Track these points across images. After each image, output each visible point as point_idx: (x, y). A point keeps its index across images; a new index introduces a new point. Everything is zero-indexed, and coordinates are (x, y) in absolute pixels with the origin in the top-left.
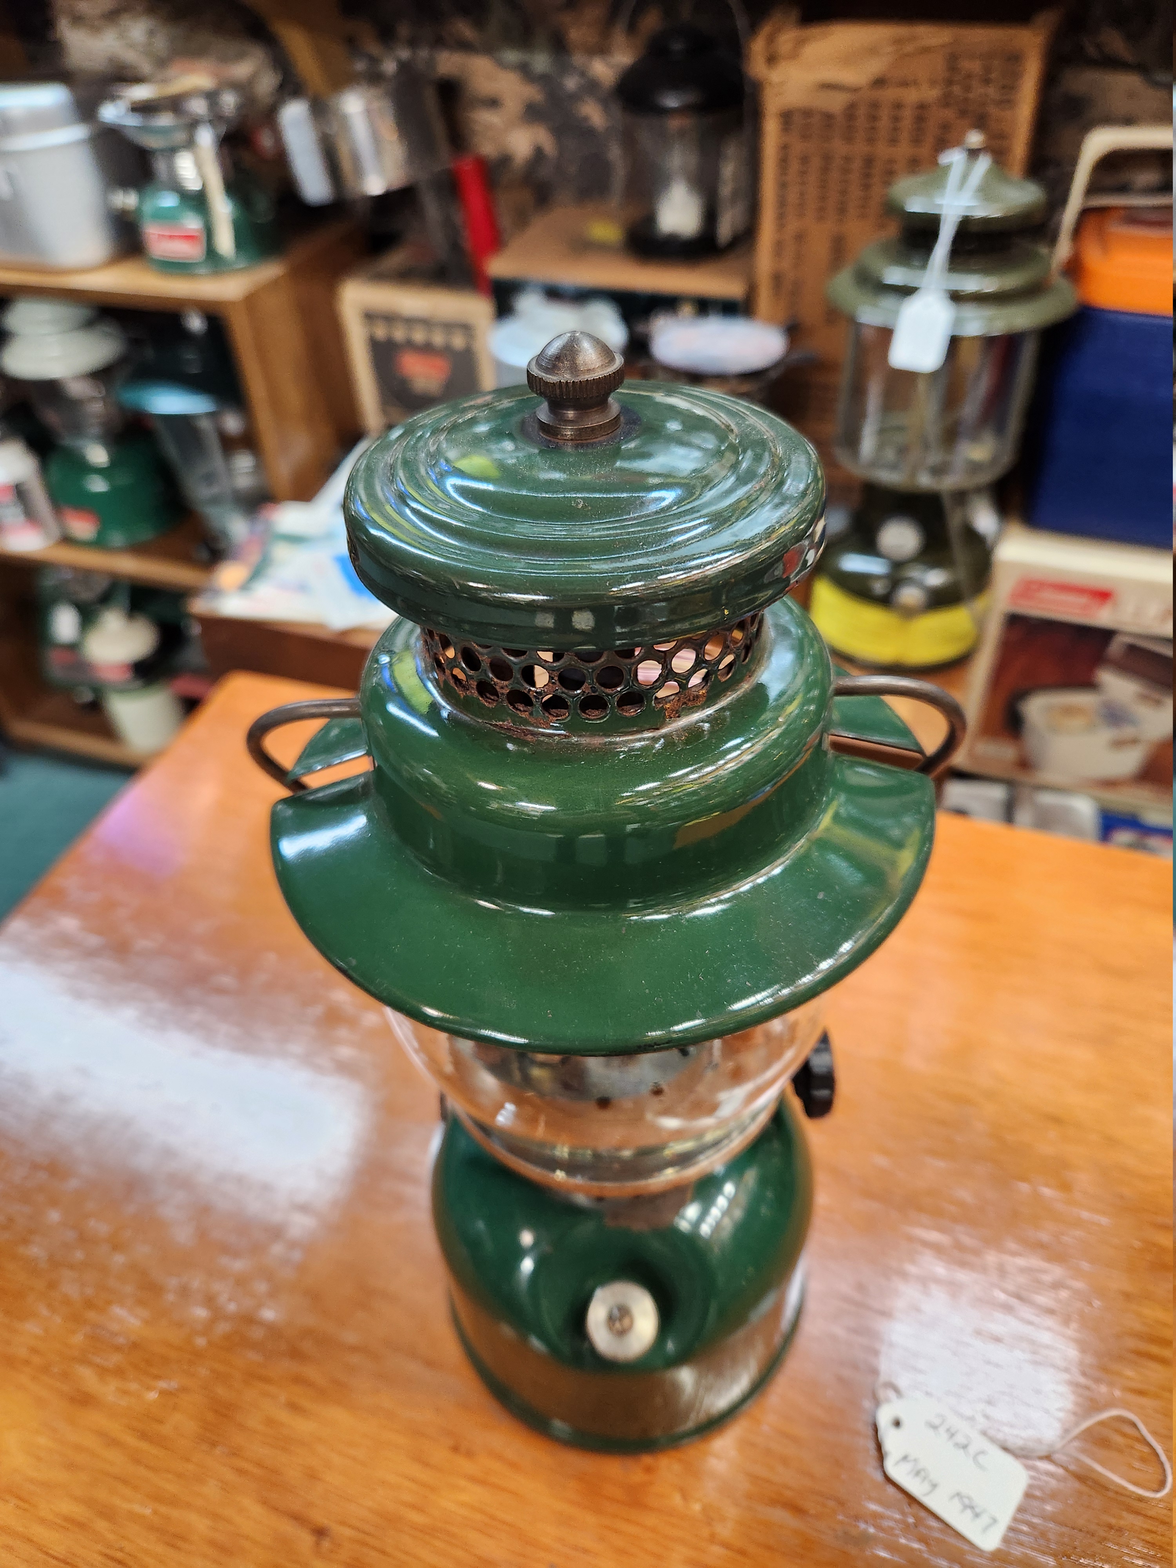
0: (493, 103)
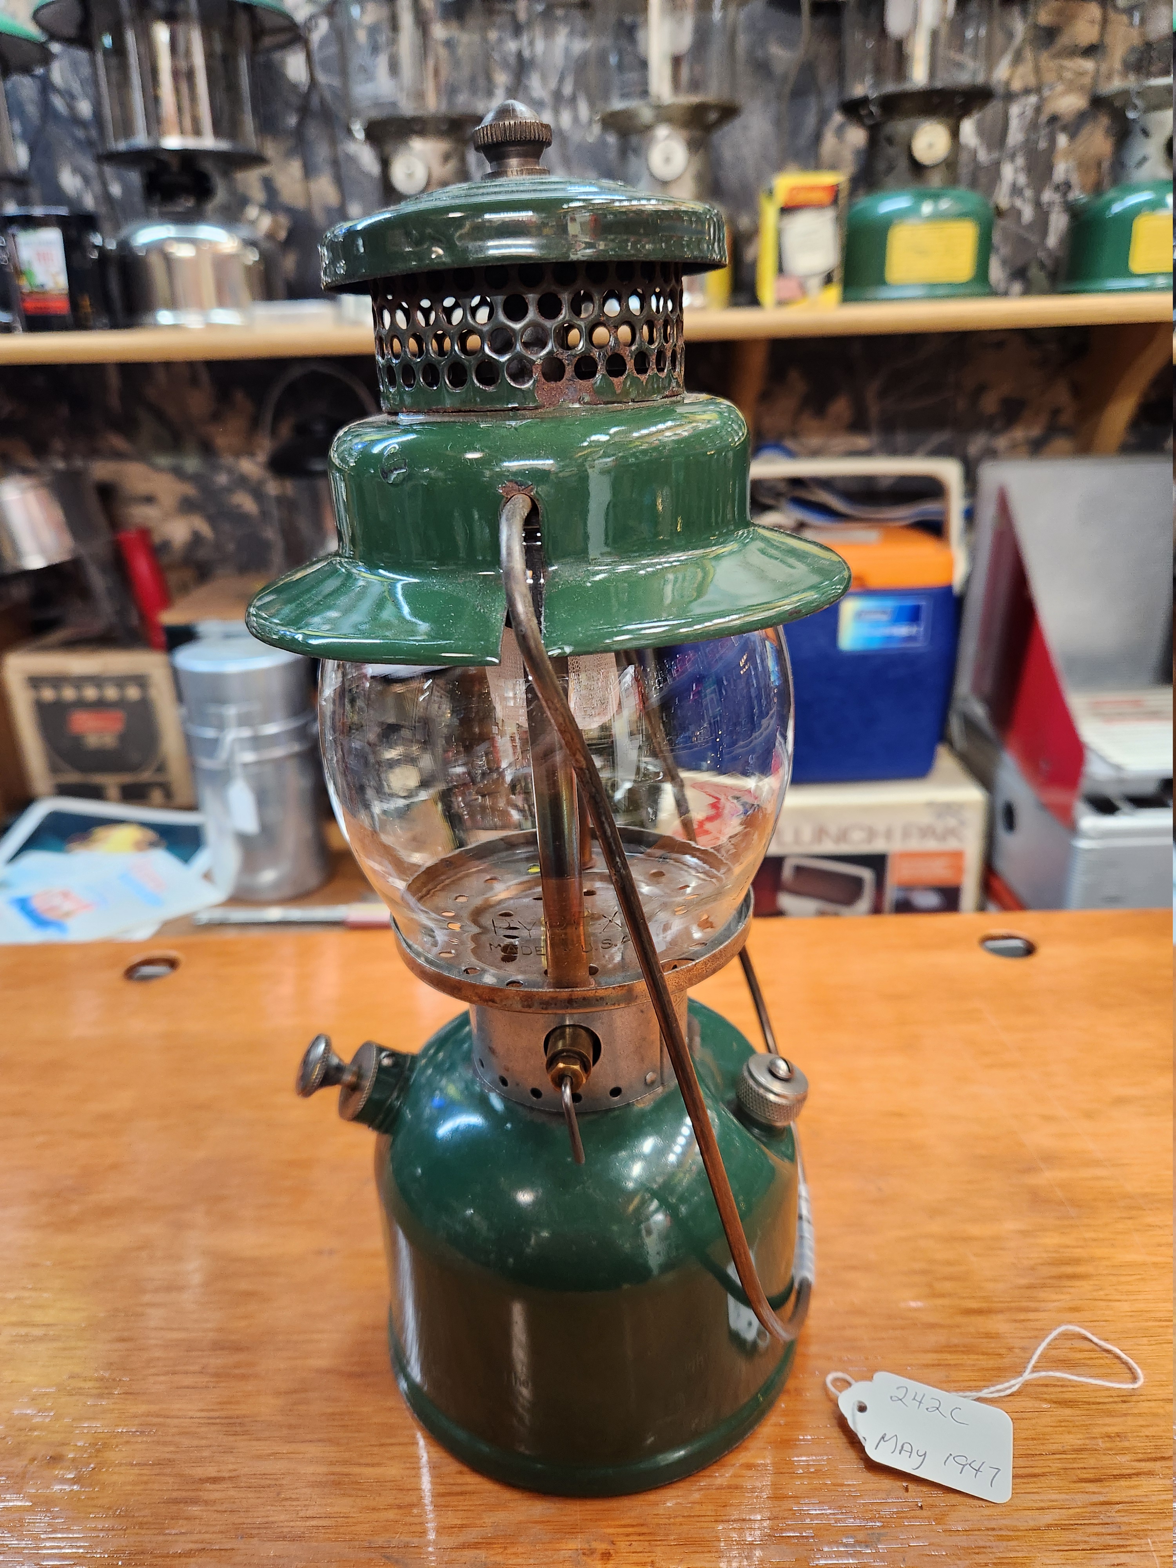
0: (149, 500)
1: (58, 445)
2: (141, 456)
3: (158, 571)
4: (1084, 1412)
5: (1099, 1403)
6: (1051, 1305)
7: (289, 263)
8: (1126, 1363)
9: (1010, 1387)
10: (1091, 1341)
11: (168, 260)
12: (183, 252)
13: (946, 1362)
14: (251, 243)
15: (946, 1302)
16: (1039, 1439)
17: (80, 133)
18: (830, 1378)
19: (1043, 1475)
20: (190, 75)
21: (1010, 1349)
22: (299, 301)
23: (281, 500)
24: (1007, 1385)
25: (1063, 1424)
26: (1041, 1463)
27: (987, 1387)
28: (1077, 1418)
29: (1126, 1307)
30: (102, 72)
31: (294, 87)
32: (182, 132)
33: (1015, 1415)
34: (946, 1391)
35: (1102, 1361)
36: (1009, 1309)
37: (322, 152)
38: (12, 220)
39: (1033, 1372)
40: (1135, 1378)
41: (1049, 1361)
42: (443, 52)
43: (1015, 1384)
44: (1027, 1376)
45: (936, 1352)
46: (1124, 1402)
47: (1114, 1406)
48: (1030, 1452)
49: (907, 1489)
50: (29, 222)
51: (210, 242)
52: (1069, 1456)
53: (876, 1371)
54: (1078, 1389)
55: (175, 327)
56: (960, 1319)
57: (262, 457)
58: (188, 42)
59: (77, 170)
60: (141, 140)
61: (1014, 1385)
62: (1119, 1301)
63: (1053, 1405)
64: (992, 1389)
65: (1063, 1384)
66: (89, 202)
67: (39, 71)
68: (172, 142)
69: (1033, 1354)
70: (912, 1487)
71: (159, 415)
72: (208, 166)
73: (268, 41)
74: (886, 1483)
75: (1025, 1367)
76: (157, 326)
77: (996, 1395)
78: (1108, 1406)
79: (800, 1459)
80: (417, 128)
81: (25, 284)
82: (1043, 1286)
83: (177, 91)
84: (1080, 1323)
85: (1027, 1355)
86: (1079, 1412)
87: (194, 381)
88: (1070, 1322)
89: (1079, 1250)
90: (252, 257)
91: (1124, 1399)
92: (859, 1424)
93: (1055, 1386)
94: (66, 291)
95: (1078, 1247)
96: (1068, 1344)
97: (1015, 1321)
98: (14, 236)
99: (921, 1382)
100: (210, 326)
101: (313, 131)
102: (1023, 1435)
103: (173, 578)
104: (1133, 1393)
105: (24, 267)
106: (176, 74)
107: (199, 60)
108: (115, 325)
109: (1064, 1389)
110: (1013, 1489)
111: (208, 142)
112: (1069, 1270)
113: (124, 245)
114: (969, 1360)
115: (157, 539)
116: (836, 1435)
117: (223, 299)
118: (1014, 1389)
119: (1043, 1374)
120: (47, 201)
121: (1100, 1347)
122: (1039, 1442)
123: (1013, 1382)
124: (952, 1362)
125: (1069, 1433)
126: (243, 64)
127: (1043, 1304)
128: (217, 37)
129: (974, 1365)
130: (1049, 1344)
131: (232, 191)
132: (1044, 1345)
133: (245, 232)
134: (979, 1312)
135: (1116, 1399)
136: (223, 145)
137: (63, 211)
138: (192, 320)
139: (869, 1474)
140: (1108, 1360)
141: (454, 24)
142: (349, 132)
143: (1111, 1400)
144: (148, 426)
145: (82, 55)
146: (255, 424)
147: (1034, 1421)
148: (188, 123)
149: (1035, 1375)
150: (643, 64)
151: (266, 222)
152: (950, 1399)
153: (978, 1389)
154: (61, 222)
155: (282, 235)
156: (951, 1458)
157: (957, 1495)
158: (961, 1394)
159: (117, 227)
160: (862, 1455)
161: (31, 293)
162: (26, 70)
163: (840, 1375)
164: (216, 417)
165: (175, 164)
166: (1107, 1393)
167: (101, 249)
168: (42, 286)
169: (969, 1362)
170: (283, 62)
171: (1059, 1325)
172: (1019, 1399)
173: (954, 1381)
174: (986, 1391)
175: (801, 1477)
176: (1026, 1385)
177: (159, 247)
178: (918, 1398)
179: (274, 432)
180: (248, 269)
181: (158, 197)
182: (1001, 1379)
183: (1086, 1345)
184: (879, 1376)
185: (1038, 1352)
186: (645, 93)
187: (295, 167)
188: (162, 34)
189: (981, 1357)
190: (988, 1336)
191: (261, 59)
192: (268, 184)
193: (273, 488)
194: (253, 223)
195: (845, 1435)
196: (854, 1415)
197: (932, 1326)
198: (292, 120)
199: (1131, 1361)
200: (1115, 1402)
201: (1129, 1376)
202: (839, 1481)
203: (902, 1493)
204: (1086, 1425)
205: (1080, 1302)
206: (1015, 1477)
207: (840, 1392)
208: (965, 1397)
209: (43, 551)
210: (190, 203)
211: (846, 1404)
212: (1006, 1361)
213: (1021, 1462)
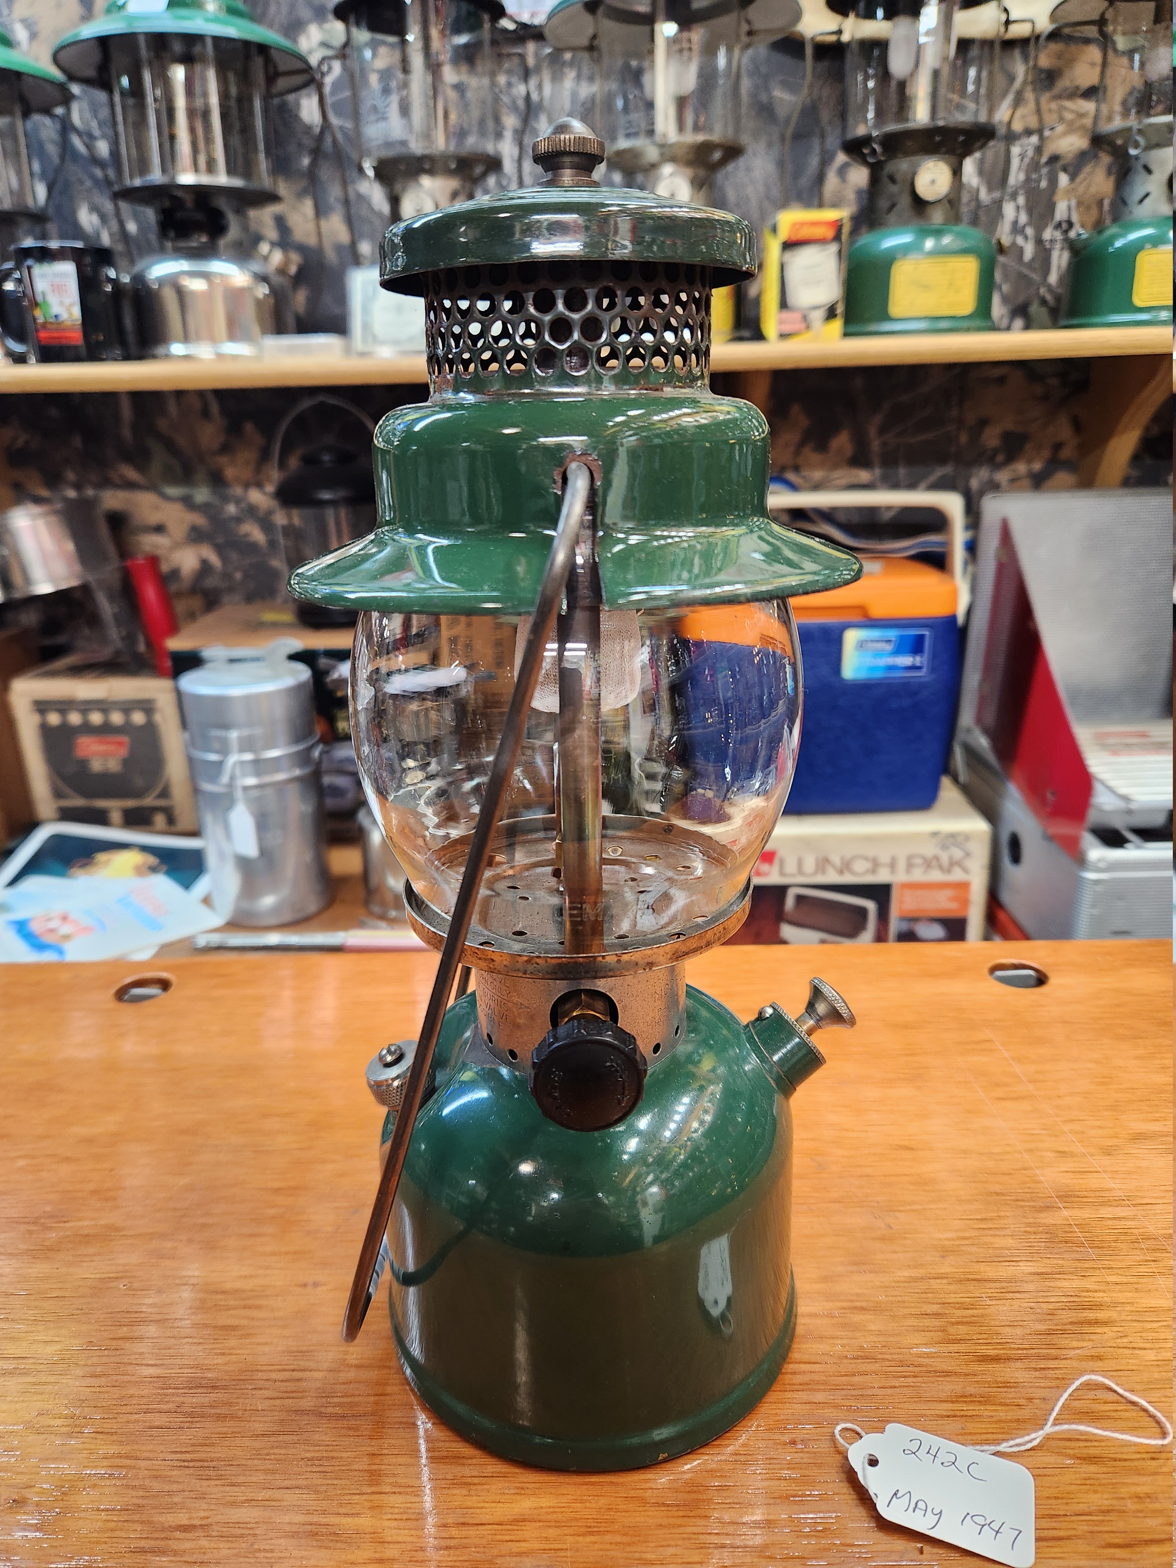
0: (159, 529)
1: (71, 476)
2: (152, 487)
3: (166, 599)
4: (1111, 1470)
5: (1126, 1460)
6: (1072, 1353)
7: (300, 299)
8: (1152, 1416)
9: (1031, 1441)
10: (1115, 1392)
11: (181, 293)
12: (196, 285)
13: (962, 1413)
14: (263, 278)
15: (961, 1347)
16: (1062, 1498)
17: (98, 173)
18: (839, 1428)
19: (1069, 1538)
20: (206, 114)
21: (1030, 1399)
22: (310, 335)
23: (289, 531)
24: (1027, 1438)
25: (1088, 1482)
26: (1064, 1525)
27: (1007, 1440)
28: (1102, 1476)
29: (1150, 1355)
30: (119, 109)
31: (308, 129)
32: (196, 170)
33: (1037, 1472)
34: (963, 1444)
35: (1127, 1414)
36: (1027, 1357)
37: (334, 192)
38: (27, 253)
39: (1054, 1424)
40: (1164, 1434)
41: (1071, 1413)
42: (452, 95)
43: (1037, 1437)
44: (1048, 1429)
45: (953, 1402)
46: (1153, 1459)
47: (1141, 1463)
48: (1053, 1512)
49: (921, 1551)
50: (45, 255)
51: (221, 275)
52: (1095, 1518)
53: (889, 1422)
54: (1103, 1444)
55: (187, 357)
56: (977, 1367)
57: (270, 488)
58: (204, 80)
59: (94, 209)
60: (156, 176)
61: (1034, 1439)
62: (1145, 1349)
63: (1076, 1461)
64: (1012, 1443)
65: (1088, 1439)
66: (106, 240)
67: (59, 111)
68: (187, 178)
69: (1055, 1405)
70: (927, 1549)
71: (170, 446)
72: (222, 203)
73: (282, 83)
74: (899, 1544)
75: (1046, 1420)
76: (168, 356)
77: (1015, 1449)
78: (1136, 1463)
79: (807, 1516)
80: (427, 166)
81: (38, 313)
82: (1064, 1332)
83: (192, 130)
84: (1104, 1373)
85: (1048, 1407)
86: (1105, 1470)
87: (205, 413)
88: (1093, 1372)
89: (1101, 1294)
90: (263, 290)
91: (1153, 1455)
92: (870, 1479)
93: (1078, 1440)
94: (80, 322)
95: (1100, 1291)
96: (1091, 1395)
97: (1036, 1369)
98: (29, 268)
99: (936, 1435)
100: (220, 356)
101: (326, 172)
102: (1046, 1493)
103: (180, 607)
104: (1162, 1450)
105: (39, 299)
106: (191, 113)
107: (214, 100)
108: (127, 357)
109: (1089, 1444)
110: (1036, 1553)
111: (222, 179)
112: (1091, 1315)
113: (139, 279)
114: (986, 1411)
115: (165, 568)
116: (845, 1490)
117: (234, 332)
118: (1035, 1443)
119: (1066, 1427)
120: (63, 236)
121: (1126, 1398)
122: (1065, 1501)
123: (1033, 1436)
124: (969, 1413)
125: (1095, 1492)
126: (257, 104)
127: (1064, 1352)
128: (231, 77)
129: (992, 1417)
130: (1070, 1395)
131: (245, 228)
132: (1066, 1395)
133: (256, 267)
134: (996, 1359)
135: (1144, 1456)
136: (237, 182)
137: (79, 245)
138: (204, 351)
139: (881, 1534)
140: (1133, 1414)
141: (464, 68)
142: (361, 170)
143: (1139, 1456)
144: (159, 457)
145: (101, 96)
146: (264, 456)
147: (1056, 1479)
148: (202, 160)
149: (1057, 1428)
150: (650, 105)
151: (277, 257)
152: (967, 1453)
153: (997, 1442)
154: (76, 256)
155: (293, 270)
156: (969, 1517)
157: (975, 1559)
158: (978, 1447)
159: (132, 262)
160: (874, 1513)
161: (44, 325)
162: (47, 111)
163: (849, 1425)
164: (226, 449)
165: (189, 200)
166: (1133, 1449)
167: (115, 282)
168: (56, 316)
169: (986, 1413)
170: (298, 105)
171: (1083, 1376)
172: (1040, 1453)
173: (970, 1434)
174: (1004, 1445)
175: (807, 1536)
176: (1048, 1438)
177: (173, 282)
178: (933, 1452)
179: (282, 465)
180: (259, 303)
181: (172, 234)
182: (1021, 1432)
183: (1111, 1397)
184: (890, 1427)
185: (1060, 1404)
186: (651, 132)
187: (308, 206)
188: (179, 73)
189: (1000, 1408)
190: (1006, 1385)
191: (276, 101)
192: (280, 222)
193: (280, 519)
194: (266, 258)
195: (854, 1491)
196: (864, 1469)
197: (947, 1374)
198: (306, 161)
199: (1159, 1415)
200: (1144, 1459)
201: (1158, 1430)
202: (849, 1541)
203: (916, 1555)
204: (1113, 1484)
205: (1103, 1350)
206: (1038, 1540)
207: (851, 1444)
208: (982, 1451)
209: (52, 579)
210: (204, 239)
211: (857, 1457)
212: (1025, 1413)
213: (1044, 1523)
